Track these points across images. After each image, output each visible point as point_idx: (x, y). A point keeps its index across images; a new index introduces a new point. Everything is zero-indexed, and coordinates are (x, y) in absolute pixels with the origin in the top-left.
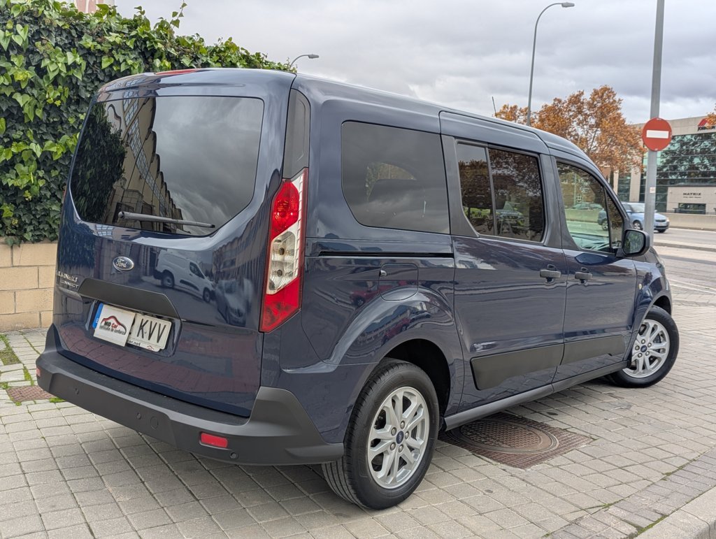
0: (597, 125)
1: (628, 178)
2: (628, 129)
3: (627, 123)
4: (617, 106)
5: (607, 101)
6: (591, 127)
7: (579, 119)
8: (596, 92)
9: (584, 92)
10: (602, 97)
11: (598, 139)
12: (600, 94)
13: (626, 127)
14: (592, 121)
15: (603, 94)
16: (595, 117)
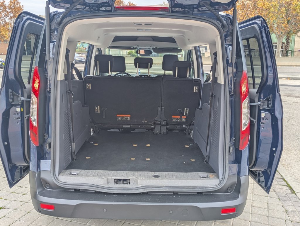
1: (30, 41)
4: (21, 9)
5: (17, 6)
6: (11, 18)
7: (5, 14)
8: (11, 2)
9: (6, 1)
10: (14, 4)
12: (13, 3)
14: (11, 15)
15: (15, 3)
16: (12, 13)
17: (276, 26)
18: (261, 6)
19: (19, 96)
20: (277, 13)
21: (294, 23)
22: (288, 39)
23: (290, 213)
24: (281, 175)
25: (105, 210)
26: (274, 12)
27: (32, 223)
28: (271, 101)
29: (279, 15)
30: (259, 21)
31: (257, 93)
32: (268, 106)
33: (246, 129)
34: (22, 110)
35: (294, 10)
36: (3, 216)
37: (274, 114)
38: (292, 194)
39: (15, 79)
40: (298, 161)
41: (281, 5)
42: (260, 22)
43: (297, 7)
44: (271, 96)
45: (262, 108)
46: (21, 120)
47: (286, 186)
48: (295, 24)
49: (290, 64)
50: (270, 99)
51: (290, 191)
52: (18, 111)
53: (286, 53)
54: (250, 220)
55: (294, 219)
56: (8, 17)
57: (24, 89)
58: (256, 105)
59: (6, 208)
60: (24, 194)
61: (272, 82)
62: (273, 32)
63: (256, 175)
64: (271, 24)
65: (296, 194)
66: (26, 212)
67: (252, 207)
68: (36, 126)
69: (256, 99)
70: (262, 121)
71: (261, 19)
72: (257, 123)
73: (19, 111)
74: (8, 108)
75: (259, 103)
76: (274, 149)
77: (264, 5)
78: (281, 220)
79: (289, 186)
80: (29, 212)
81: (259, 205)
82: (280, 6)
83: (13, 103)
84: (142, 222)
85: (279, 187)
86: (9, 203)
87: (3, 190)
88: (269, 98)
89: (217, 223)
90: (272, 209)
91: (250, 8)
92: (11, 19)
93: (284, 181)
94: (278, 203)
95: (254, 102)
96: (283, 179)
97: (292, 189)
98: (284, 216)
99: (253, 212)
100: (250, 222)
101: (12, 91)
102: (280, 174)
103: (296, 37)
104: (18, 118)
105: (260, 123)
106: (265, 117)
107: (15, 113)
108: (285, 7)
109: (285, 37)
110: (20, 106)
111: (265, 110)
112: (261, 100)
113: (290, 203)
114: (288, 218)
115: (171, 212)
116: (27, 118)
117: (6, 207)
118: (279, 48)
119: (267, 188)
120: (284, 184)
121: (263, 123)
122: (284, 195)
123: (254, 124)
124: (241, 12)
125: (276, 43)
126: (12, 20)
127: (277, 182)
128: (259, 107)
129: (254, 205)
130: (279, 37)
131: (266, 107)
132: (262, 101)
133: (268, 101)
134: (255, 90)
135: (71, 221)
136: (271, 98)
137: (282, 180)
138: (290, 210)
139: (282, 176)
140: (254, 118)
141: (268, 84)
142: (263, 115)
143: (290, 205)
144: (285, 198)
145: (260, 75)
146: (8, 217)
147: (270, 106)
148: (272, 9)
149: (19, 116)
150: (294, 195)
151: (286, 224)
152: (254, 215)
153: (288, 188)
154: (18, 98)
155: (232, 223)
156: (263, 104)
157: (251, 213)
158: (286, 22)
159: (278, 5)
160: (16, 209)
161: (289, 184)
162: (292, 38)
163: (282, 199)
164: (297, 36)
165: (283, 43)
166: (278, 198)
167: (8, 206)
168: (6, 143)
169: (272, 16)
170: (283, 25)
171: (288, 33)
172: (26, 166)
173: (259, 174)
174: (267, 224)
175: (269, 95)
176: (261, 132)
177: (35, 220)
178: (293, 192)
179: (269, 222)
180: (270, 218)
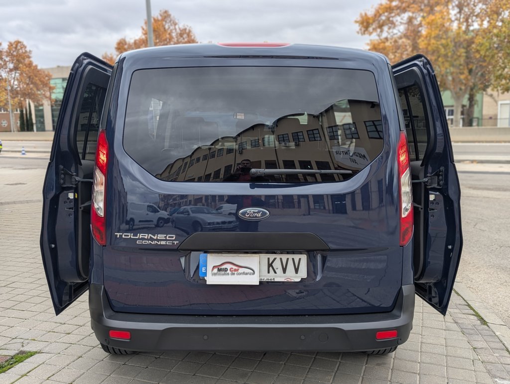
0: (16, 68)
1: (42, 108)
2: (40, 72)
3: (39, 68)
5: (21, 51)
6: (11, 70)
8: (11, 45)
10: (16, 48)
11: (17, 79)
12: (14, 46)
13: (38, 71)
14: (11, 66)
15: (17, 46)
16: (12, 62)
17: (450, 78)
18: (425, 46)
19: (73, 175)
20: (452, 57)
21: (479, 74)
22: (471, 99)
23: (479, 351)
24: (465, 300)
25: (206, 337)
26: (446, 56)
27: (87, 371)
28: (442, 176)
29: (455, 60)
30: (421, 61)
31: (422, 165)
32: (439, 184)
33: (408, 215)
34: (76, 197)
35: (478, 51)
36: (41, 363)
37: (448, 195)
38: (483, 326)
39: (69, 150)
40: (491, 282)
41: (458, 44)
42: (422, 63)
43: (482, 47)
44: (442, 168)
45: (430, 187)
46: (74, 211)
47: (473, 315)
48: (482, 75)
49: (476, 138)
50: (440, 173)
51: (479, 322)
52: (71, 198)
53: (469, 122)
54: (420, 361)
55: (485, 359)
56: (5, 69)
57: (79, 166)
58: (420, 183)
59: (43, 353)
60: (69, 334)
61: (442, 147)
62: (446, 89)
63: (426, 290)
64: (442, 76)
65: (488, 326)
66: (76, 357)
67: (421, 344)
68: (103, 216)
69: (422, 175)
70: (431, 206)
71: (423, 58)
72: (423, 210)
73: (73, 198)
74: (57, 193)
75: (426, 180)
76: (450, 247)
77: (429, 44)
78: (466, 360)
79: (477, 315)
80: (80, 357)
81: (432, 341)
82: (455, 46)
83: (65, 186)
84: (255, 366)
85: (462, 317)
86: (48, 345)
87: (34, 328)
88: (440, 171)
89: (370, 366)
90: (452, 346)
91: (407, 50)
92: (10, 73)
93: (469, 309)
94: (461, 338)
95: (419, 179)
96: (469, 305)
97: (483, 319)
98: (471, 355)
99: (423, 350)
100: (419, 364)
101: (64, 167)
102: (463, 299)
103: (485, 96)
104: (70, 209)
105: (428, 210)
106: (434, 200)
107: (67, 200)
108: (464, 48)
109: (467, 96)
110: (73, 191)
111: (434, 189)
112: (428, 175)
113: (480, 338)
114: (476, 357)
115: (303, 337)
116: (82, 209)
117: (43, 351)
118: (457, 113)
119: (442, 307)
120: (469, 313)
121: (433, 210)
122: (470, 327)
123: (420, 212)
124: (393, 57)
125: (452, 106)
126: (11, 75)
127: (460, 309)
128: (426, 186)
129: (424, 341)
130: (457, 96)
131: (435, 186)
132: (430, 176)
133: (438, 176)
134: (420, 163)
135: (147, 367)
136: (442, 171)
137: (467, 307)
138: (480, 347)
139: (466, 302)
140: (420, 204)
141: (437, 151)
142: (432, 197)
143: (479, 340)
144: (472, 332)
145: (425, 138)
146: (49, 363)
147: (441, 183)
148: (442, 51)
149: (72, 205)
150: (486, 326)
151: (473, 365)
152: (425, 354)
153: (475, 318)
154: (71, 178)
155: (392, 366)
156: (432, 181)
157: (421, 352)
158: (466, 72)
159: (452, 45)
160: (59, 353)
161: (478, 312)
162: (478, 97)
163: (467, 332)
164: (487, 94)
165: (463, 106)
166: (461, 332)
167: (46, 350)
168: (53, 246)
169: (443, 63)
170: (462, 77)
171: (472, 89)
172: (78, 283)
173: (430, 287)
174: (445, 365)
175: (439, 168)
176: (429, 223)
177: (92, 367)
178: (484, 322)
179: (449, 362)
180: (449, 358)
